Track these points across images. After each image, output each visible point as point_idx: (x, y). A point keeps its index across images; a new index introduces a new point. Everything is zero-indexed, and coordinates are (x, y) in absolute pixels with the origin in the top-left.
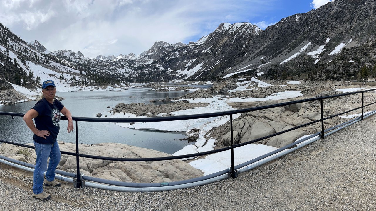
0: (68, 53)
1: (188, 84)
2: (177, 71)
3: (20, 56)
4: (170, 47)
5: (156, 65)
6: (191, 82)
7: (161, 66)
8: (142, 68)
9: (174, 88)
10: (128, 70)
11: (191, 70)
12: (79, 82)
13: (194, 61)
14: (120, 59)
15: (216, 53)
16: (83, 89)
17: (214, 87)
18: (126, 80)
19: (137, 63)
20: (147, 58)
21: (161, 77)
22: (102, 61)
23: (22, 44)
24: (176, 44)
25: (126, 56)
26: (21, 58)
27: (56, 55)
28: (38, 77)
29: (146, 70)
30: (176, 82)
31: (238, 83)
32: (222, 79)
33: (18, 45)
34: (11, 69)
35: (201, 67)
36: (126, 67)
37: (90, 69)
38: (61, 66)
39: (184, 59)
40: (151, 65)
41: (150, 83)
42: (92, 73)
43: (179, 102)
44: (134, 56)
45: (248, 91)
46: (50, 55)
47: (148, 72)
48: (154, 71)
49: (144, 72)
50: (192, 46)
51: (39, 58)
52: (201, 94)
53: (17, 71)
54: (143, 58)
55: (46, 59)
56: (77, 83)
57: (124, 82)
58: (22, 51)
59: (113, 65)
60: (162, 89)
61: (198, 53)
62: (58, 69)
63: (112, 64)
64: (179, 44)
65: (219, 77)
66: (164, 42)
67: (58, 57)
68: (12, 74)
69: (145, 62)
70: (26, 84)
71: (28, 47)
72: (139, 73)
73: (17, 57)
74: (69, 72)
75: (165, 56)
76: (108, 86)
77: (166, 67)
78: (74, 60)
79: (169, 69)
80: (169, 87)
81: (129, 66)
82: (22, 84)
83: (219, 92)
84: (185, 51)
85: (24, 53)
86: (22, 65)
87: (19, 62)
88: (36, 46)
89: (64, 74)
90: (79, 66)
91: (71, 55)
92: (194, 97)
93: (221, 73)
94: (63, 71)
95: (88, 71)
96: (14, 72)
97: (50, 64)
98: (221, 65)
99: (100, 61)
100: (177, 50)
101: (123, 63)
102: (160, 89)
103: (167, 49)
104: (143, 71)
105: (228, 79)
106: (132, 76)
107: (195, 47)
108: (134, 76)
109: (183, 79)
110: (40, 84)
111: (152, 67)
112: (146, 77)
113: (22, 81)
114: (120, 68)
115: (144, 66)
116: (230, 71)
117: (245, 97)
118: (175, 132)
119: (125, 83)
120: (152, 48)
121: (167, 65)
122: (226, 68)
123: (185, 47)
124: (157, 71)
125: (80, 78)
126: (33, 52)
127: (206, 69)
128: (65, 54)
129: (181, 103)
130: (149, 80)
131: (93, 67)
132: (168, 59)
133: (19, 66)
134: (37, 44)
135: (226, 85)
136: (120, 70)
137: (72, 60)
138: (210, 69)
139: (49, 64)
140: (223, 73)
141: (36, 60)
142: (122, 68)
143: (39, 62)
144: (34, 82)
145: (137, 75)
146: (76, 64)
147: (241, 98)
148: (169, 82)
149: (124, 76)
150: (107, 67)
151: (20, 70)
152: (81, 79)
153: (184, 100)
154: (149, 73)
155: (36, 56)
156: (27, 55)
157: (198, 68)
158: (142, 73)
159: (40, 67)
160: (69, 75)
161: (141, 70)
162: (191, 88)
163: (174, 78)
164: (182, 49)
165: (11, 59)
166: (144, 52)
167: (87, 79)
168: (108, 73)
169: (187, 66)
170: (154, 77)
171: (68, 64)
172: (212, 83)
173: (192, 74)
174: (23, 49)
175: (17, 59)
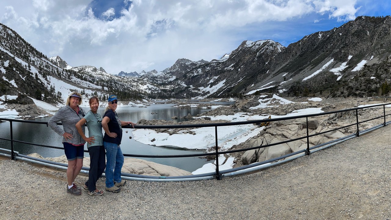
0: (90, 68)
1: (211, 101)
2: (199, 88)
3: (41, 71)
4: (193, 64)
5: (178, 82)
6: (214, 99)
7: (184, 82)
8: (164, 84)
9: (196, 105)
10: (150, 86)
11: (214, 87)
12: (100, 97)
13: (216, 78)
14: (143, 76)
15: (239, 70)
16: (104, 104)
17: (236, 104)
18: (148, 96)
19: (159, 80)
20: (170, 75)
21: (183, 93)
22: (124, 77)
23: (43, 59)
24: (199, 61)
25: (148, 72)
26: (43, 73)
27: (77, 71)
28: (59, 92)
29: (169, 86)
30: (199, 99)
31: (260, 101)
32: (245, 96)
33: (39, 61)
34: (32, 84)
35: (223, 84)
36: (148, 83)
37: (112, 85)
38: (82, 82)
39: (207, 76)
40: (174, 82)
41: (173, 99)
42: (114, 89)
43: (201, 119)
44: (157, 72)
45: (269, 108)
46: (72, 70)
47: (170, 89)
48: (176, 87)
49: (166, 88)
50: (215, 64)
51: (60, 73)
52: (222, 111)
53: (38, 86)
54: (166, 74)
55: (68, 74)
57: (146, 98)
58: (43, 67)
59: (135, 81)
60: (184, 105)
61: (221, 70)
62: (79, 84)
64: (202, 61)
65: (241, 94)
66: (187, 60)
67: (80, 73)
68: (33, 88)
69: (167, 78)
70: (46, 99)
71: (49, 62)
72: (161, 90)
73: (39, 72)
74: (90, 87)
75: (187, 73)
76: (130, 102)
77: (188, 84)
78: (95, 76)
79: (191, 86)
80: (191, 104)
81: (151, 82)
82: (42, 99)
83: (241, 110)
84: (208, 68)
85: (46, 69)
86: (43, 80)
87: (40, 77)
88: (57, 62)
89: (85, 89)
90: (101, 82)
91: (92, 71)
92: (216, 114)
93: (243, 90)
94: (85, 86)
95: (110, 87)
96: (35, 87)
97: (72, 80)
98: (244, 82)
99: (122, 77)
100: (200, 67)
101: (145, 79)
102: (182, 106)
103: (190, 66)
104: (166, 87)
105: (250, 96)
106: (154, 92)
107: (217, 65)
108: (156, 92)
109: (206, 96)
110: (61, 99)
111: (175, 84)
112: (169, 94)
113: (42, 96)
114: (142, 84)
115: (167, 82)
116: (252, 88)
117: (265, 115)
118: (195, 149)
119: (147, 100)
120: (174, 65)
121: (190, 82)
122: (249, 85)
123: (207, 64)
124: (180, 88)
125: (102, 93)
126: (55, 67)
127: (228, 86)
128: (86, 70)
129: (202, 120)
130: (172, 97)
131: (115, 83)
132: (191, 76)
133: (40, 81)
134: (58, 59)
135: (248, 103)
136: (143, 86)
137: (94, 76)
138: (232, 86)
139: (70, 79)
140: (246, 90)
141: (57, 75)
142: (145, 85)
143: (60, 77)
144: (55, 97)
145: (160, 91)
146: (97, 80)
147: (262, 116)
148: (191, 99)
149: (146, 92)
150: (130, 83)
151: (41, 85)
152: (103, 95)
153: (206, 117)
155: (58, 72)
156: (48, 70)
157: (221, 84)
158: (164, 89)
159: (61, 82)
160: (90, 91)
161: (163, 86)
162: (213, 105)
163: (197, 95)
164: (205, 66)
165: (32, 74)
166: (167, 69)
167: (108, 95)
168: (131, 89)
169: (209, 83)
170: (176, 94)
171: (90, 79)
172: (235, 100)
173: (215, 91)
174: (44, 64)
175: (38, 73)
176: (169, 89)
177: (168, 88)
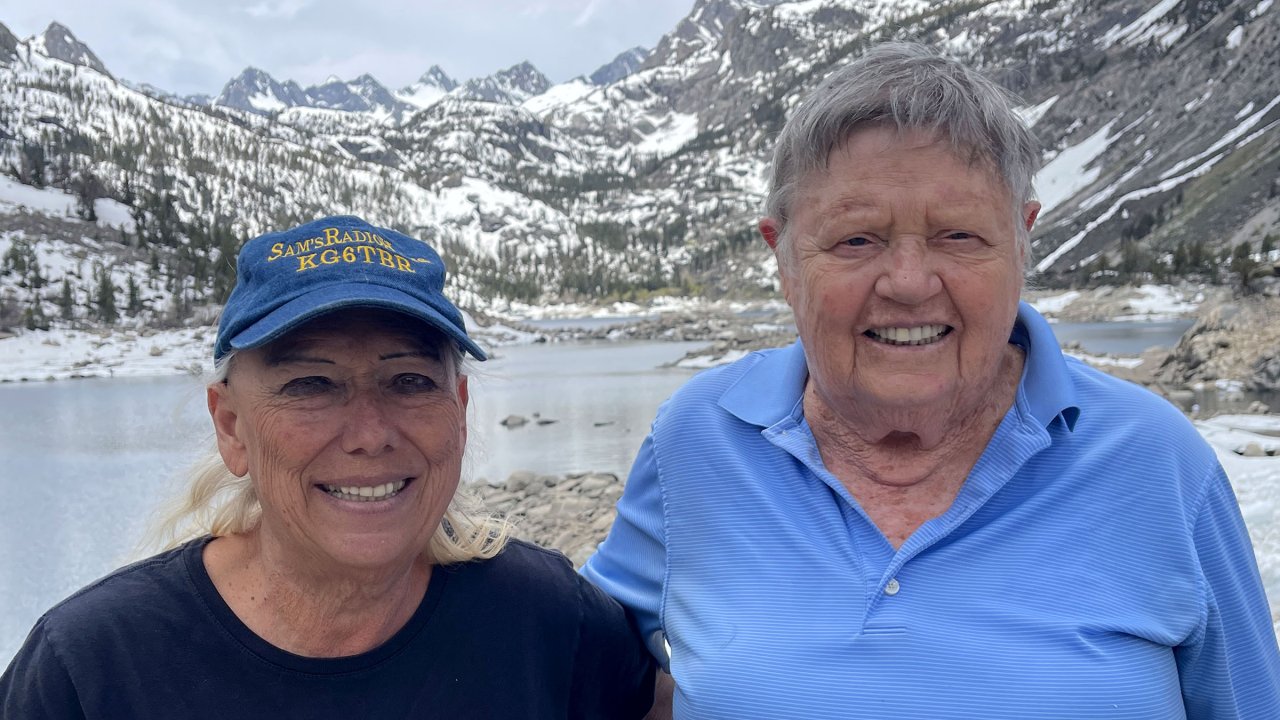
5: (716, 165)
7: (760, 166)
8: (600, 182)
10: (495, 200)
12: (67, 290)
13: (1029, 117)
14: (430, 111)
15: (1234, 38)
17: (1201, 346)
19: (563, 146)
20: (656, 110)
21: (753, 256)
22: (272, 117)
25: (472, 86)
29: (641, 200)
35: (1089, 166)
36: (479, 176)
37: (166, 181)
40: (682, 165)
42: (185, 217)
44: (543, 86)
47: (653, 218)
49: (621, 218)
54: (616, 104)
56: (52, 299)
59: (368, 158)
63: (360, 146)
69: (627, 136)
72: (583, 230)
75: (787, 91)
81: (497, 168)
95: (155, 203)
99: (256, 120)
101: (450, 141)
104: (616, 208)
106: (523, 250)
111: (689, 183)
112: (642, 261)
114: (424, 178)
115: (624, 168)
120: (687, 29)
124: (729, 211)
125: (81, 256)
127: (1133, 186)
130: (664, 285)
136: (431, 196)
142: (447, 185)
145: (570, 241)
149: (459, 248)
150: (322, 170)
152: (87, 270)
154: (663, 224)
157: (1069, 172)
158: (607, 224)
161: (599, 199)
166: (627, 56)
170: (699, 261)
176: (643, 222)
177: (636, 216)
